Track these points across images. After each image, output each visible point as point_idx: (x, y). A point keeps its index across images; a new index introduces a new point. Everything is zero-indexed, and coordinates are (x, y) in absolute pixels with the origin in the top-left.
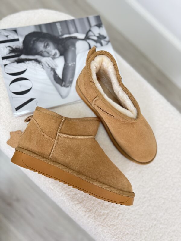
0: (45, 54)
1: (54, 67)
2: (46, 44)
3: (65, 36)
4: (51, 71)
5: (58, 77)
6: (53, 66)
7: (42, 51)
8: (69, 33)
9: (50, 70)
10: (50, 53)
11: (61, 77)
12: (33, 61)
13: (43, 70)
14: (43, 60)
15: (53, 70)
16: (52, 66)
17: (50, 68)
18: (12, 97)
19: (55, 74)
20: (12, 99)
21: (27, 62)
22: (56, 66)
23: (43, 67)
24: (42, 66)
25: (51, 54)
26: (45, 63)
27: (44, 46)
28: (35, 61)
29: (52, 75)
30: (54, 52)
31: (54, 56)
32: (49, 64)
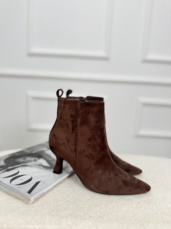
0: (27, 162)
1: (40, 164)
9: (38, 166)
10: (31, 160)
12: (21, 167)
13: (32, 168)
14: (28, 164)
15: (41, 165)
20: (20, 188)
21: (16, 169)
23: (31, 167)
26: (31, 165)
27: (23, 159)
28: (23, 166)
29: (42, 167)
30: (33, 159)
31: (35, 160)
32: (35, 164)
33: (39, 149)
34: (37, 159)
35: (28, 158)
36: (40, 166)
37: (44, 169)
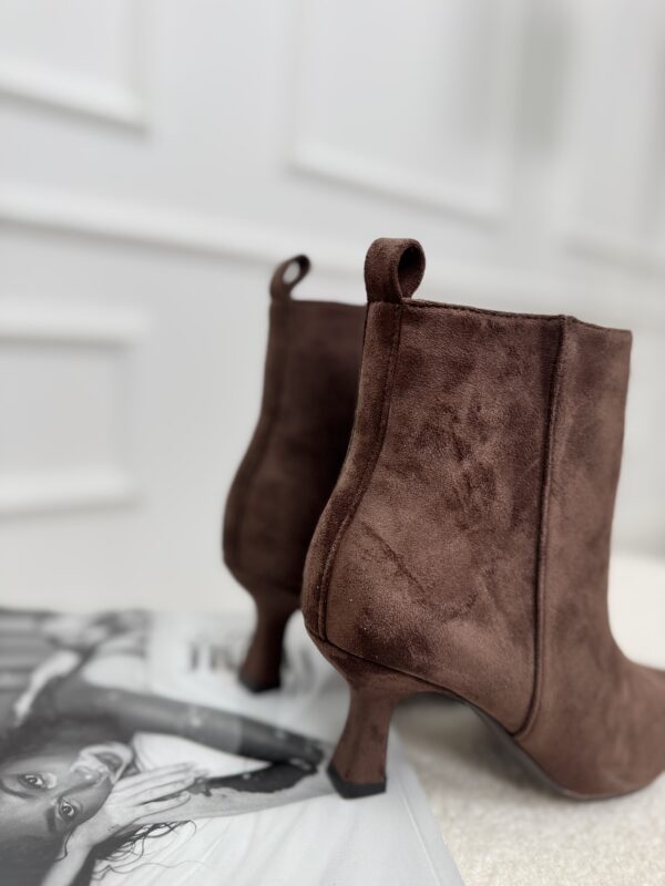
2: (18, 788)
3: (23, 706)
4: (208, 794)
5: (254, 774)
6: (182, 781)
7: (50, 814)
8: (19, 691)
9: (201, 797)
10: (89, 777)
11: (254, 765)
12: (101, 866)
16: (180, 787)
17: (186, 795)
22: (186, 769)
23: (171, 826)
24: (156, 826)
25: (101, 775)
26: (141, 811)
30: (88, 761)
32: (159, 793)
33: (28, 671)
36: (214, 791)
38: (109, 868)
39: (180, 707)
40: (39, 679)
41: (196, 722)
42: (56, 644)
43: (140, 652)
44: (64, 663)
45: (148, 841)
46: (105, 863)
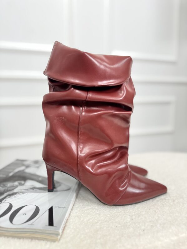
0: (10, 189)
1: (31, 187)
2: (2, 185)
3: (11, 174)
7: (5, 190)
9: (32, 190)
10: (15, 185)
11: (45, 186)
12: (7, 197)
13: (25, 194)
14: (15, 191)
15: (33, 188)
17: (29, 189)
18: (31, 224)
19: (40, 189)
20: (33, 225)
21: (3, 201)
22: (33, 185)
23: (23, 193)
24: (21, 193)
25: (17, 185)
26: (20, 191)
27: (3, 187)
28: (10, 195)
29: (38, 190)
30: (16, 183)
31: (21, 184)
32: (25, 189)
33: (14, 169)
34: (23, 182)
35: (9, 184)
36: (35, 189)
37: (43, 191)
38: (9, 198)
39: (39, 176)
40: (17, 170)
41: (40, 179)
42: (23, 165)
43: (38, 167)
44: (22, 168)
45: (18, 195)
46: (9, 197)
